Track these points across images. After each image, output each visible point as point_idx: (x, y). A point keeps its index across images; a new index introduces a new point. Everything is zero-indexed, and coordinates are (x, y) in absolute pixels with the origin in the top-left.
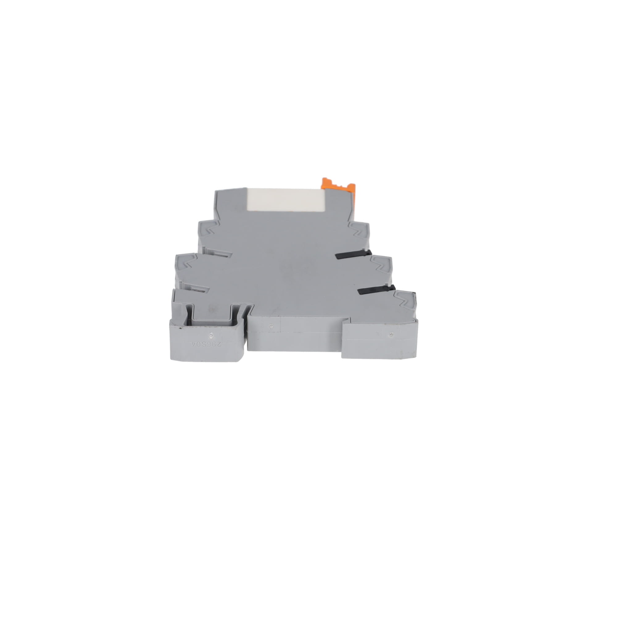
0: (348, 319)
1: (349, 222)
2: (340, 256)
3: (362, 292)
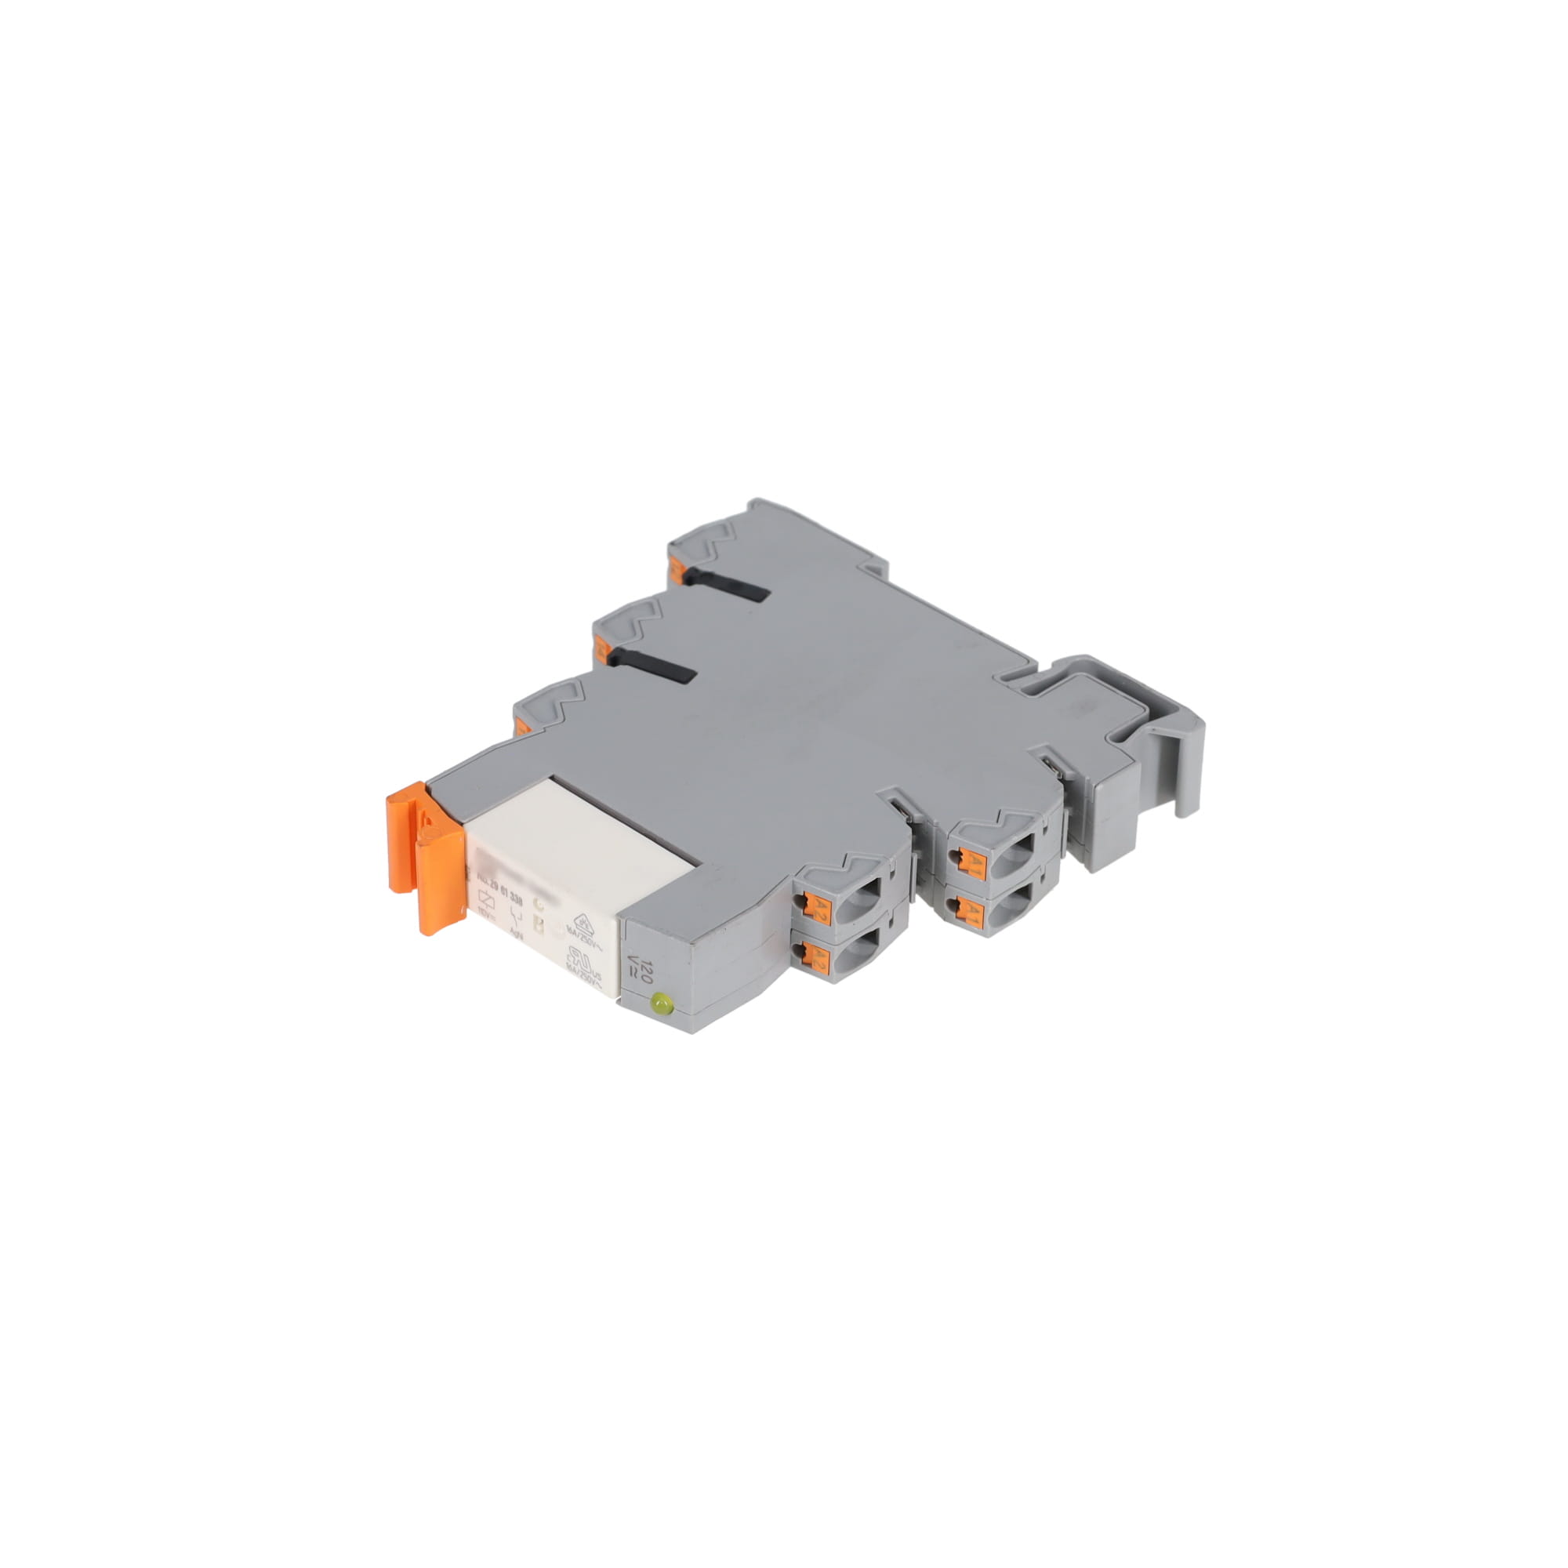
2: (684, 676)
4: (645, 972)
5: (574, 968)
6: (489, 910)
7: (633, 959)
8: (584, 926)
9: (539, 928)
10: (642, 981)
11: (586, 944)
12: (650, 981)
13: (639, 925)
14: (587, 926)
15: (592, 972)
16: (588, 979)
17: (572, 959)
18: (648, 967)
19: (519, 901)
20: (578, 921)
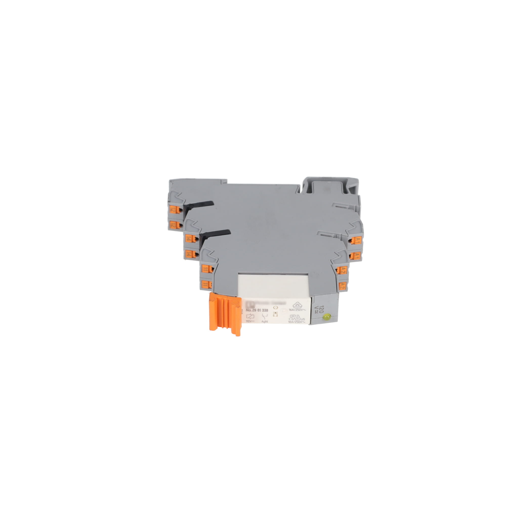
0: (224, 183)
1: (218, 263)
2: (227, 232)
3: (210, 203)
4: (321, 310)
5: (292, 321)
6: (252, 319)
7: (317, 308)
8: (298, 306)
9: (275, 315)
10: (321, 313)
11: (299, 311)
12: (322, 312)
13: (319, 296)
14: (299, 305)
15: (300, 319)
16: (298, 322)
17: (291, 319)
18: (322, 308)
19: (267, 310)
20: (295, 306)
